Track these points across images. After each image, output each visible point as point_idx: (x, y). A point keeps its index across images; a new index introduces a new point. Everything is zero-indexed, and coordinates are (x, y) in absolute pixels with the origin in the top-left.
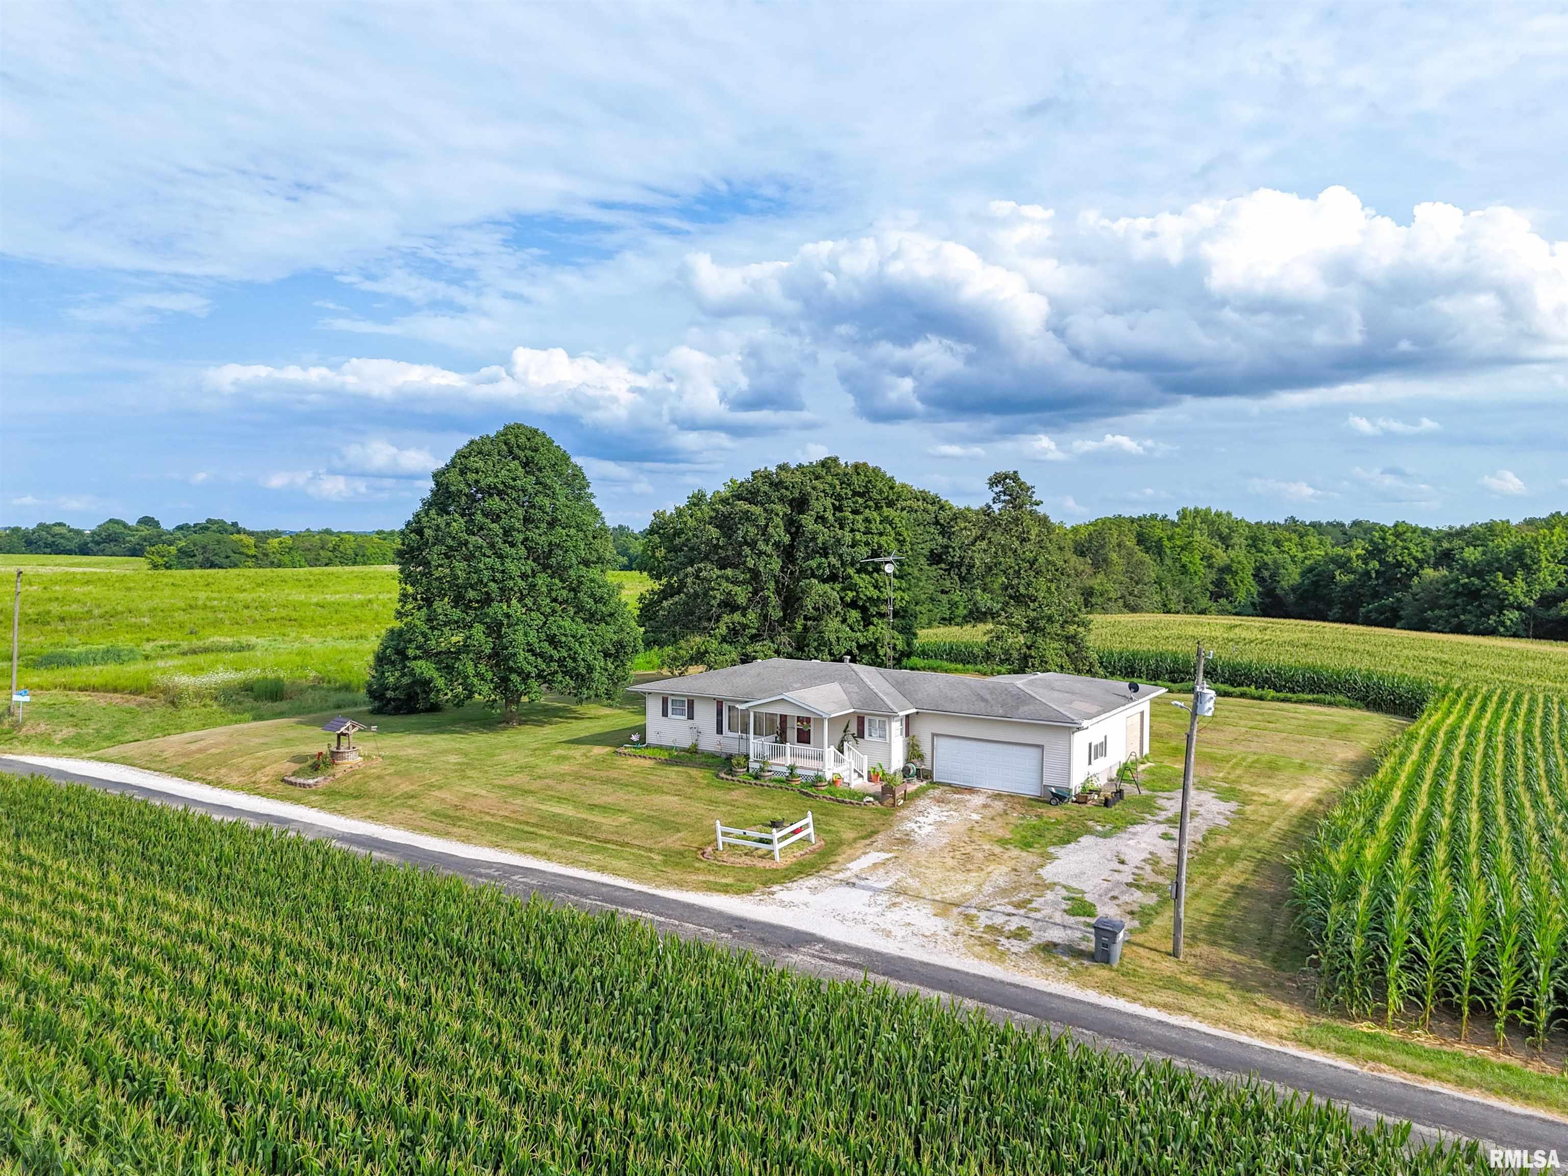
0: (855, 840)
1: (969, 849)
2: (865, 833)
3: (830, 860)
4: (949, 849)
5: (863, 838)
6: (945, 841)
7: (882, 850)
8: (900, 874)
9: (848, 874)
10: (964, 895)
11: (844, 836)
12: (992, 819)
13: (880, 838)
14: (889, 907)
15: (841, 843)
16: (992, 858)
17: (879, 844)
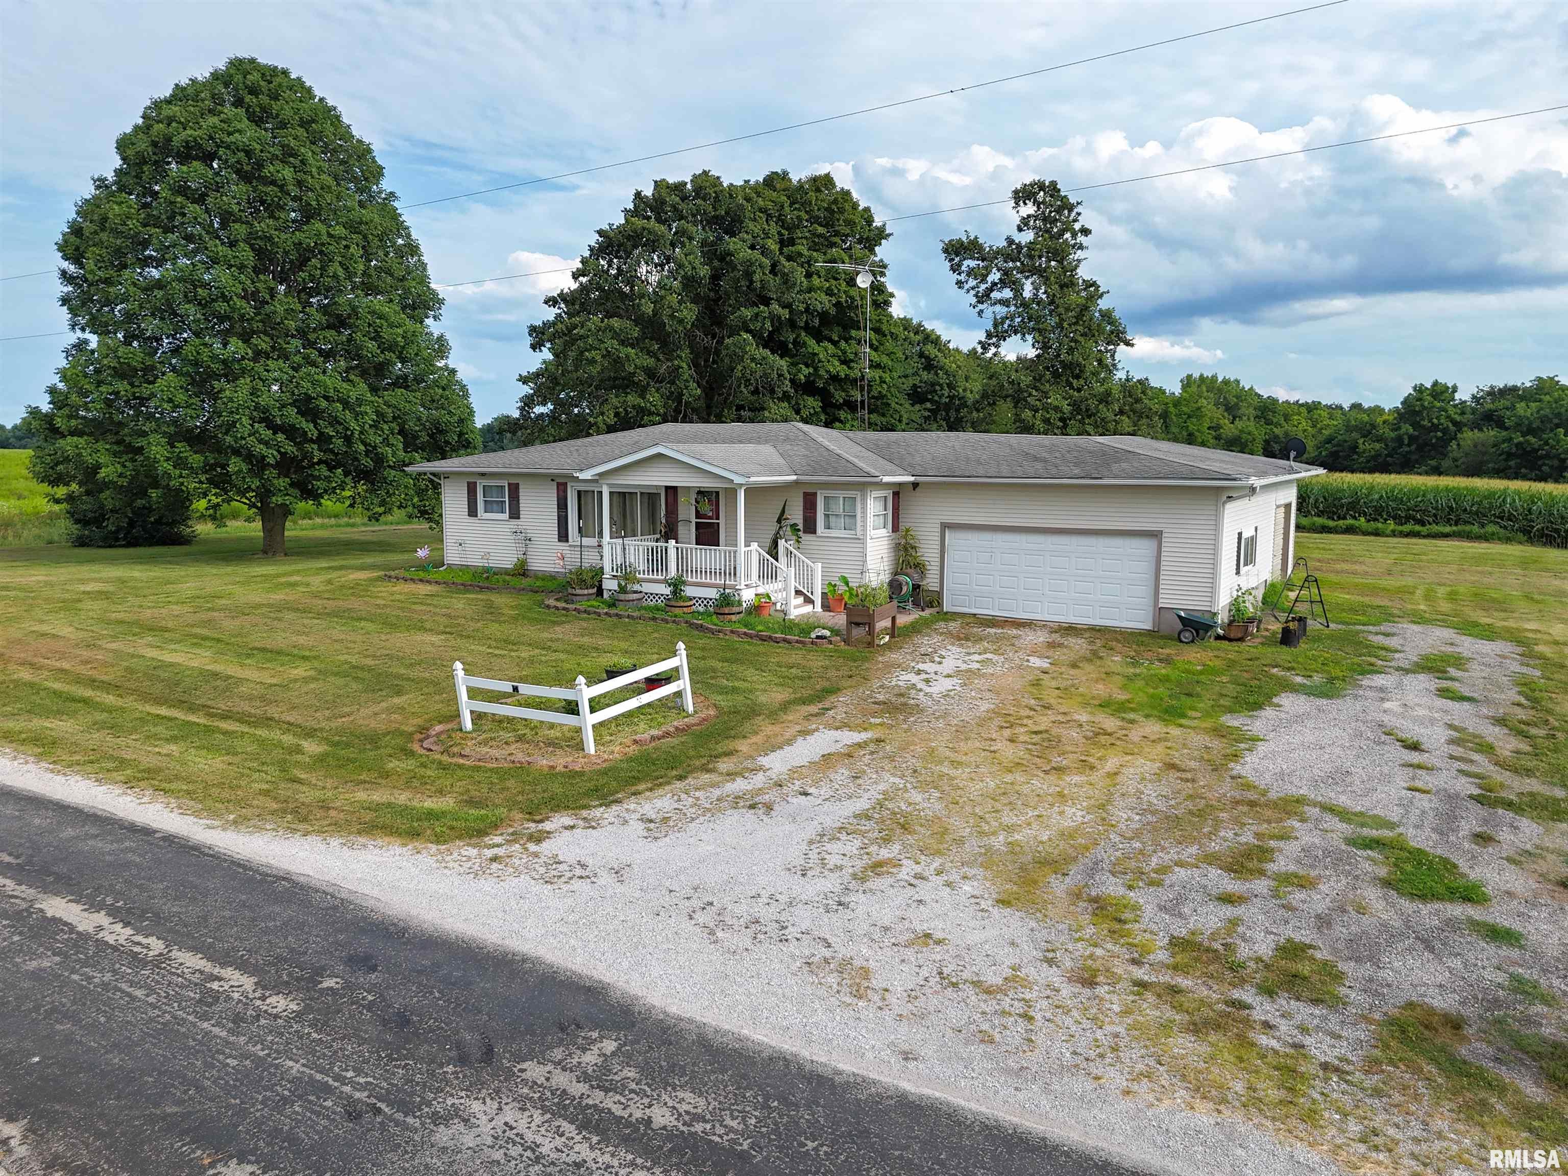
0: (785, 707)
1: (1044, 721)
2: (806, 693)
3: (720, 749)
4: (998, 721)
5: (804, 701)
6: (985, 706)
7: (843, 726)
8: (890, 780)
9: (759, 780)
10: (1067, 835)
11: (763, 699)
12: (1074, 666)
13: (843, 704)
14: (860, 878)
15: (753, 711)
16: (1103, 739)
17: (839, 714)
